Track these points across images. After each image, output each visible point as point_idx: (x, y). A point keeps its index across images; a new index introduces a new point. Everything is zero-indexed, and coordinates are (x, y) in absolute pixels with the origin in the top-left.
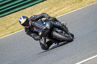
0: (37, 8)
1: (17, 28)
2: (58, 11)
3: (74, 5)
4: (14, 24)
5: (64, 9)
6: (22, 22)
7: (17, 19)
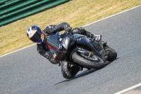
0: (72, 7)
5: (111, 8)
7: (42, 22)
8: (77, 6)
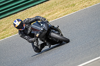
0: (28, 13)
1: (8, 33)
2: (50, 16)
3: (67, 9)
4: (5, 30)
5: (56, 14)
6: (17, 25)
7: (7, 24)
8: (33, 12)
